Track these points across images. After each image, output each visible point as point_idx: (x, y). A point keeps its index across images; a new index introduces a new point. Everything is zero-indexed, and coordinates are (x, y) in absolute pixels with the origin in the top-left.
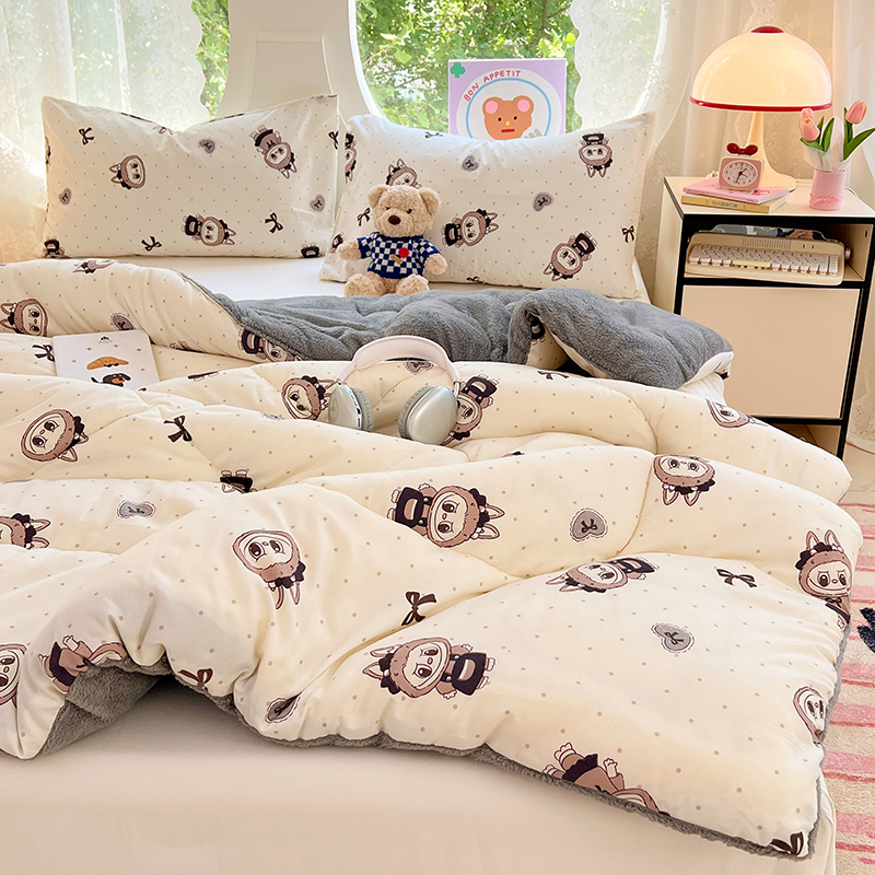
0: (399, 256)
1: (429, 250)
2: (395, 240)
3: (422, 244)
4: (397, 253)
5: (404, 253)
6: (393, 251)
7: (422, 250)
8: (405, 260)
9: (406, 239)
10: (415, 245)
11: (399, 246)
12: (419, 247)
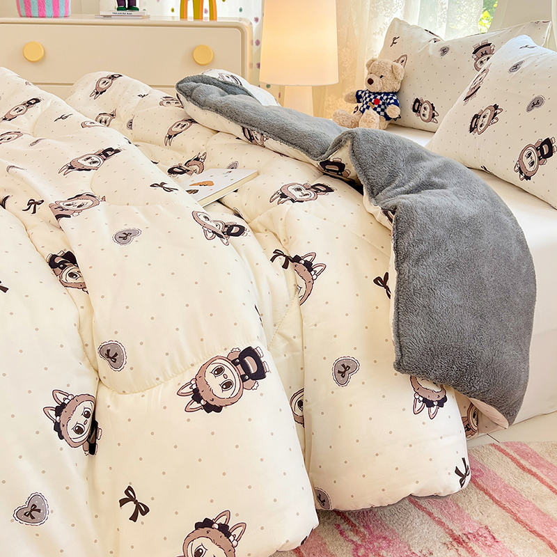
0: (373, 104)
1: (392, 101)
2: (374, 94)
3: (389, 97)
4: (373, 101)
5: (377, 102)
6: (371, 100)
7: (388, 100)
8: (377, 106)
9: (380, 94)
10: (385, 97)
11: (375, 97)
12: (387, 99)
